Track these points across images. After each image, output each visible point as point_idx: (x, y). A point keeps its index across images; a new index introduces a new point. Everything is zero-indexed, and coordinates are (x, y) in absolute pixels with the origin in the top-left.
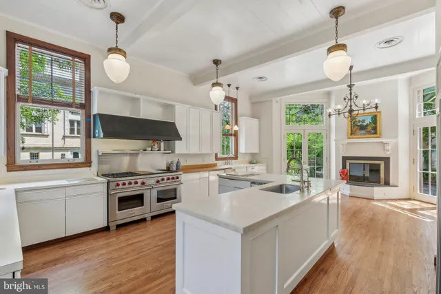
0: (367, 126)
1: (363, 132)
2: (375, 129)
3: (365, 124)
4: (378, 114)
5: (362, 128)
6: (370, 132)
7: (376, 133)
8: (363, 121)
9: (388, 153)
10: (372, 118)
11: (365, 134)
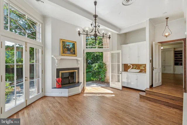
0: (71, 49)
1: (69, 52)
2: (74, 51)
3: (70, 47)
4: (75, 43)
5: (69, 50)
6: (72, 53)
7: (75, 54)
8: (69, 45)
9: (79, 65)
10: (73, 45)
11: (70, 54)
